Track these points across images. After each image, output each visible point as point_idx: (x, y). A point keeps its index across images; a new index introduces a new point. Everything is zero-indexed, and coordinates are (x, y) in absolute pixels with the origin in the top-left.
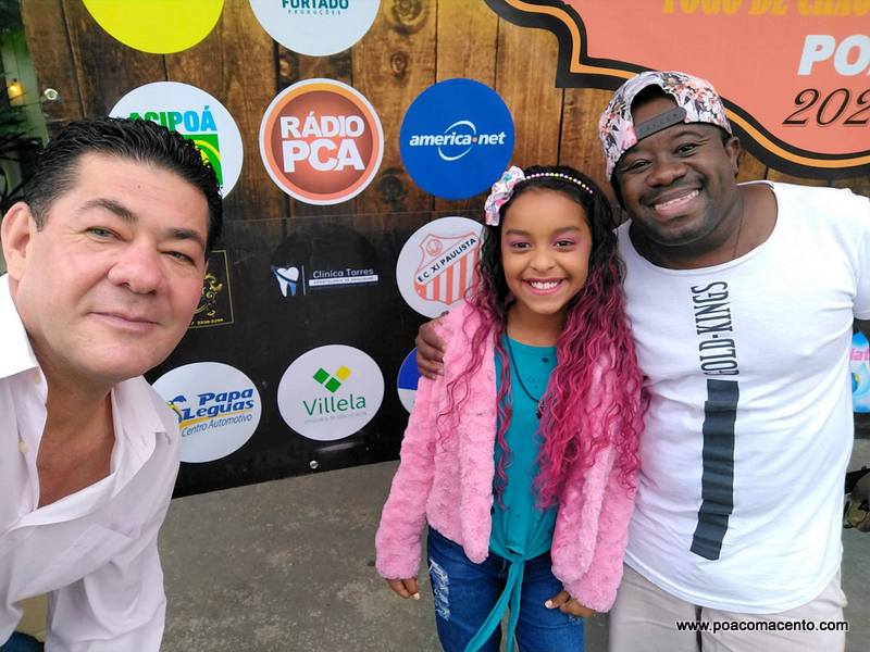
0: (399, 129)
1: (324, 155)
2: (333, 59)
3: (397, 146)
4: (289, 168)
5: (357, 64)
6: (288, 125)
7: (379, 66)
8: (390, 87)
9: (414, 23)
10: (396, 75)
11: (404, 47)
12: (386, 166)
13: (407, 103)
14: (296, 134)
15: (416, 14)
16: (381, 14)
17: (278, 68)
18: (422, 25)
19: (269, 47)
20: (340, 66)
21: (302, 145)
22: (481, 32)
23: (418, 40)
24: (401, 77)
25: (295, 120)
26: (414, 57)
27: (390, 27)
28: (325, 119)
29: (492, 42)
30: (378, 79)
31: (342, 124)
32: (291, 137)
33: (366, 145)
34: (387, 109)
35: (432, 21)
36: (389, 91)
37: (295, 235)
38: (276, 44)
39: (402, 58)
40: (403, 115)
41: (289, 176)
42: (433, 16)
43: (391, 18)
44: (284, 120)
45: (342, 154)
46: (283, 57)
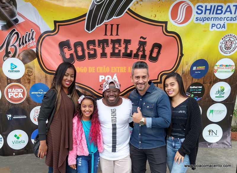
0: (29, 91)
1: (16, 95)
2: (17, 80)
3: (29, 94)
4: (10, 97)
5: (21, 81)
6: (9, 90)
7: (25, 81)
8: (27, 84)
9: (31, 74)
10: (28, 82)
11: (29, 78)
12: (27, 97)
13: (30, 87)
14: (11, 92)
15: (31, 73)
16: (25, 73)
17: (8, 81)
18: (32, 74)
19: (6, 78)
20: (18, 81)
21: (12, 93)
22: (43, 76)
23: (31, 77)
24: (29, 83)
25: (11, 90)
26: (31, 79)
27: (27, 75)
28: (16, 89)
29: (45, 77)
30: (25, 83)
31: (19, 90)
32: (10, 92)
33: (23, 93)
34: (27, 88)
35: (34, 74)
36: (27, 85)
37: (11, 109)
38: (7, 78)
39: (29, 80)
40: (30, 89)
41: (9, 99)
42: (34, 73)
43: (27, 73)
44: (9, 89)
45: (19, 95)
46: (9, 79)
